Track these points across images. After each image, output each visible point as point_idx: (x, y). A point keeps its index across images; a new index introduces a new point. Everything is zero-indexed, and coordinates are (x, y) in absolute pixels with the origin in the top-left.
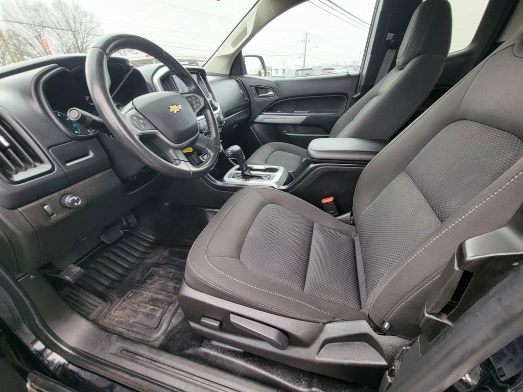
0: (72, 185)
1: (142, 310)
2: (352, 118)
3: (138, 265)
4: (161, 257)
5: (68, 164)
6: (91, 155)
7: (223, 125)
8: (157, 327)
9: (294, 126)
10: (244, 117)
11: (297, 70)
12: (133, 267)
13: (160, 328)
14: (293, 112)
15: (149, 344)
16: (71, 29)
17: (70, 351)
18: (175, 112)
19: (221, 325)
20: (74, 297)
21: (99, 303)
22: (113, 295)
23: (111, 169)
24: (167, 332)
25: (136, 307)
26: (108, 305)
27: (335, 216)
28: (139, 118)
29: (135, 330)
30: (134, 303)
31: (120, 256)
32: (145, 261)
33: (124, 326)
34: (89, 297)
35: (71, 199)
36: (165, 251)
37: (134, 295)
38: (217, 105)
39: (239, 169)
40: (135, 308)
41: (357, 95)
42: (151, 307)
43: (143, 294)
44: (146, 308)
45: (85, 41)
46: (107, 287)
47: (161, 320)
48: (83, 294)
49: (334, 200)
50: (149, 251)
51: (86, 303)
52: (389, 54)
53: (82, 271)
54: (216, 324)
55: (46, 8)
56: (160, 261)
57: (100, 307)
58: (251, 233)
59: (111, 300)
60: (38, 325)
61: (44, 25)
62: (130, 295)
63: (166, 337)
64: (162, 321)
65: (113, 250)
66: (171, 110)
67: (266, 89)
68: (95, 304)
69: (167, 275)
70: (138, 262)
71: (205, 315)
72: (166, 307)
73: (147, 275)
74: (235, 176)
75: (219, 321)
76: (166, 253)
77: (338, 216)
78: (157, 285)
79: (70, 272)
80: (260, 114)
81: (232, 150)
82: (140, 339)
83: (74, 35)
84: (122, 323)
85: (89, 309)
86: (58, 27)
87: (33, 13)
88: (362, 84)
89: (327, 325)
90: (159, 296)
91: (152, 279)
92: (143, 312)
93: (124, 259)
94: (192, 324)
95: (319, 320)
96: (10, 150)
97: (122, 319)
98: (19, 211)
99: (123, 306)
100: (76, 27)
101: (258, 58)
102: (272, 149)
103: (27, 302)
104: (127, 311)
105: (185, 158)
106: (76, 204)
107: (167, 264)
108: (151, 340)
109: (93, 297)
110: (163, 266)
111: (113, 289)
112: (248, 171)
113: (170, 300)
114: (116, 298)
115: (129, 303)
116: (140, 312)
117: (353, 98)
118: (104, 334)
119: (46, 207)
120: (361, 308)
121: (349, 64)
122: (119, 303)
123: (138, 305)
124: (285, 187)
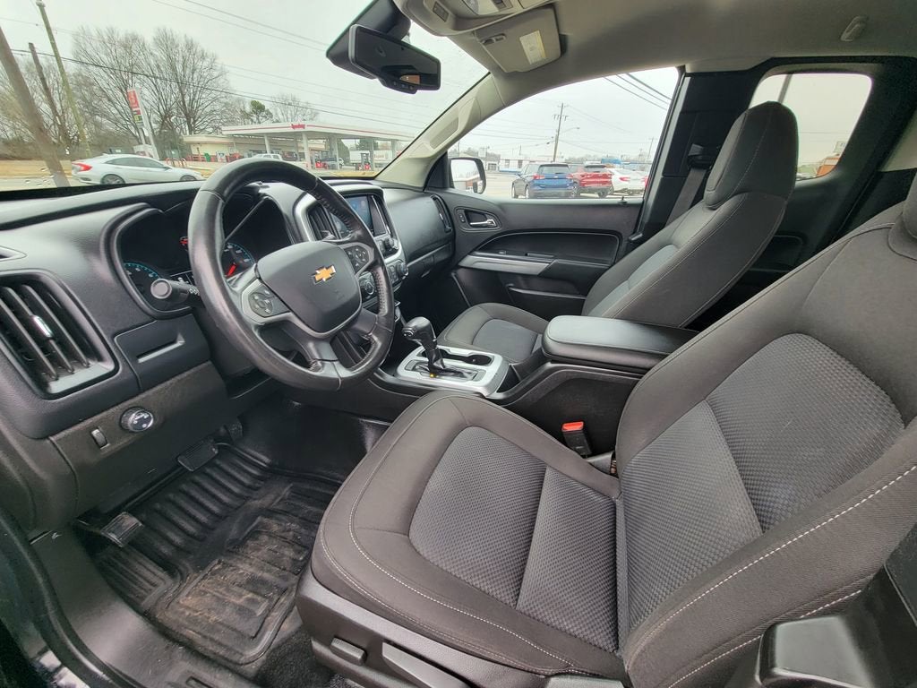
0: (144, 391)
1: (233, 600)
2: (626, 276)
3: (236, 509)
4: (276, 498)
5: (142, 360)
6: (179, 343)
7: (404, 278)
8: (256, 636)
9: (526, 278)
10: (442, 257)
11: (542, 166)
12: (227, 513)
13: (260, 640)
14: (526, 255)
15: (238, 668)
16: (177, 79)
17: (100, 673)
18: (324, 280)
19: (365, 657)
20: (120, 565)
21: (161, 579)
22: (186, 564)
23: (210, 363)
24: (271, 648)
25: (224, 592)
26: (175, 583)
27: (584, 457)
28: (263, 296)
29: (217, 637)
30: (221, 585)
31: (206, 491)
32: (249, 503)
33: (198, 629)
34: (145, 567)
35: (139, 417)
36: (285, 487)
37: (224, 568)
38: (398, 244)
39: (424, 354)
40: (221, 593)
41: (636, 237)
42: (250, 595)
43: (239, 569)
44: (241, 596)
45: (197, 98)
46: (178, 548)
47: (264, 622)
48: (136, 560)
49: (585, 428)
50: (257, 485)
51: (140, 579)
52: (695, 176)
53: (140, 524)
54: (358, 655)
55: (144, 44)
56: (275, 506)
57: (162, 588)
58: (433, 484)
59: (181, 574)
60: (53, 622)
61: (134, 70)
62: (216, 568)
63: (270, 658)
64: (264, 625)
65: (197, 478)
66: (318, 278)
67: (482, 214)
68: (154, 580)
69: (283, 534)
70: (237, 504)
71: (340, 635)
72: (276, 599)
73: (248, 530)
74: (417, 367)
75: (362, 649)
76: (286, 492)
77: (589, 456)
78: (264, 552)
79: (120, 526)
80: (470, 253)
81: (415, 327)
82: (223, 657)
83: (180, 89)
84: (194, 621)
85: (142, 589)
86: (157, 75)
87: (120, 51)
88: (646, 221)
89: (553, 680)
90: (266, 575)
91: (257, 539)
92: (234, 604)
93: (214, 496)
94: (317, 646)
95: (539, 669)
96: (52, 342)
97: (196, 614)
98: (51, 441)
99: (201, 587)
100: (184, 76)
101: (473, 162)
102: (487, 316)
103: (40, 580)
104: (207, 599)
105: (334, 354)
106: (144, 426)
107: (285, 513)
108: (242, 660)
109: (152, 566)
110: (278, 516)
111: (189, 553)
112: (439, 361)
113: (283, 585)
114: (191, 571)
115: (212, 583)
116: (229, 602)
117: (630, 241)
118: (162, 643)
119: (95, 432)
120: (617, 648)
121: (632, 158)
122: (195, 582)
123: (228, 590)
124: (500, 396)
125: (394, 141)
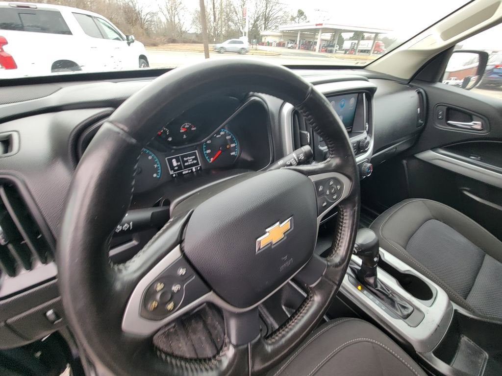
10: (404, 148)
67: (470, 115)
80: (433, 149)
81: (362, 244)
119: (48, 313)
125: (377, 34)
